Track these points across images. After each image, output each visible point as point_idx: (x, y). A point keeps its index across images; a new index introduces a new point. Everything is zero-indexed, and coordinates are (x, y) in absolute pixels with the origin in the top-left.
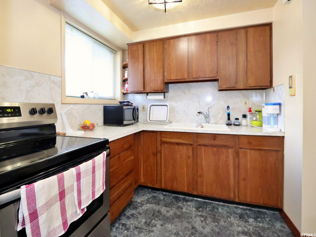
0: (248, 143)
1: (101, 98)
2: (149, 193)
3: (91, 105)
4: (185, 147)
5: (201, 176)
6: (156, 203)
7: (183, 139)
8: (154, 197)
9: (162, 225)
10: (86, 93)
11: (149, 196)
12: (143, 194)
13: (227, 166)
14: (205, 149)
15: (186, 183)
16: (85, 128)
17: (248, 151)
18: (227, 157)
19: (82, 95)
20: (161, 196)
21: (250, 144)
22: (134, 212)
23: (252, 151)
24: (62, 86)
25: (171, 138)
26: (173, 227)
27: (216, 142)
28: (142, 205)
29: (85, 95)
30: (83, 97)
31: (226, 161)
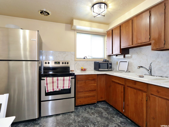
0: (157, 91)
1: (93, 58)
2: (108, 106)
3: (88, 62)
4: (121, 86)
5: (128, 105)
6: (105, 110)
7: (120, 81)
8: (107, 108)
9: (97, 116)
10: (86, 57)
11: (106, 106)
12: (104, 105)
13: (142, 104)
14: (130, 89)
15: (120, 107)
16: (82, 70)
17: (157, 98)
18: (142, 98)
19: (84, 57)
20: (111, 109)
21: (158, 93)
22: (93, 108)
23: (160, 99)
24: (75, 55)
25: (115, 80)
26: (100, 120)
27: (136, 86)
28: (99, 107)
29: (85, 58)
30: (84, 58)
31: (142, 100)
